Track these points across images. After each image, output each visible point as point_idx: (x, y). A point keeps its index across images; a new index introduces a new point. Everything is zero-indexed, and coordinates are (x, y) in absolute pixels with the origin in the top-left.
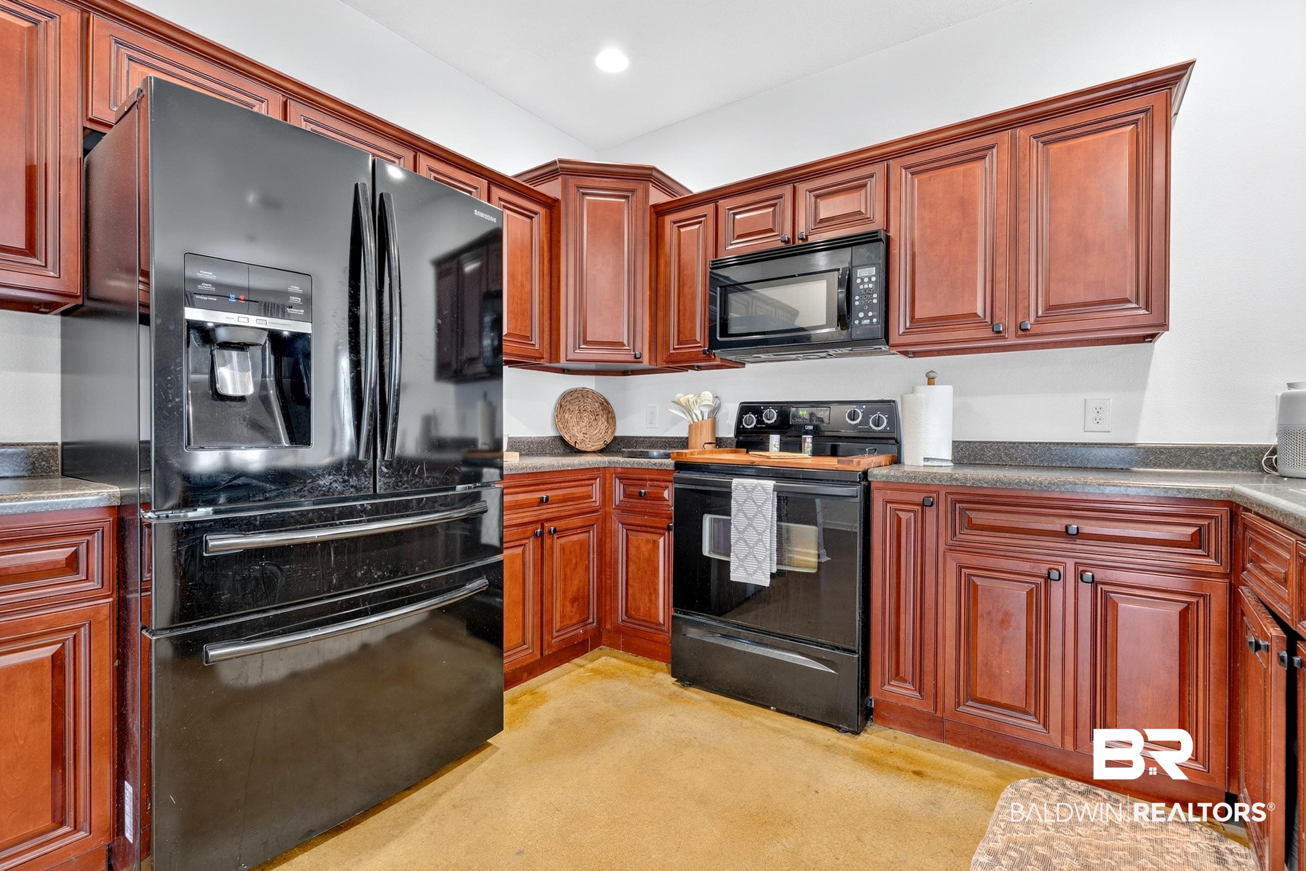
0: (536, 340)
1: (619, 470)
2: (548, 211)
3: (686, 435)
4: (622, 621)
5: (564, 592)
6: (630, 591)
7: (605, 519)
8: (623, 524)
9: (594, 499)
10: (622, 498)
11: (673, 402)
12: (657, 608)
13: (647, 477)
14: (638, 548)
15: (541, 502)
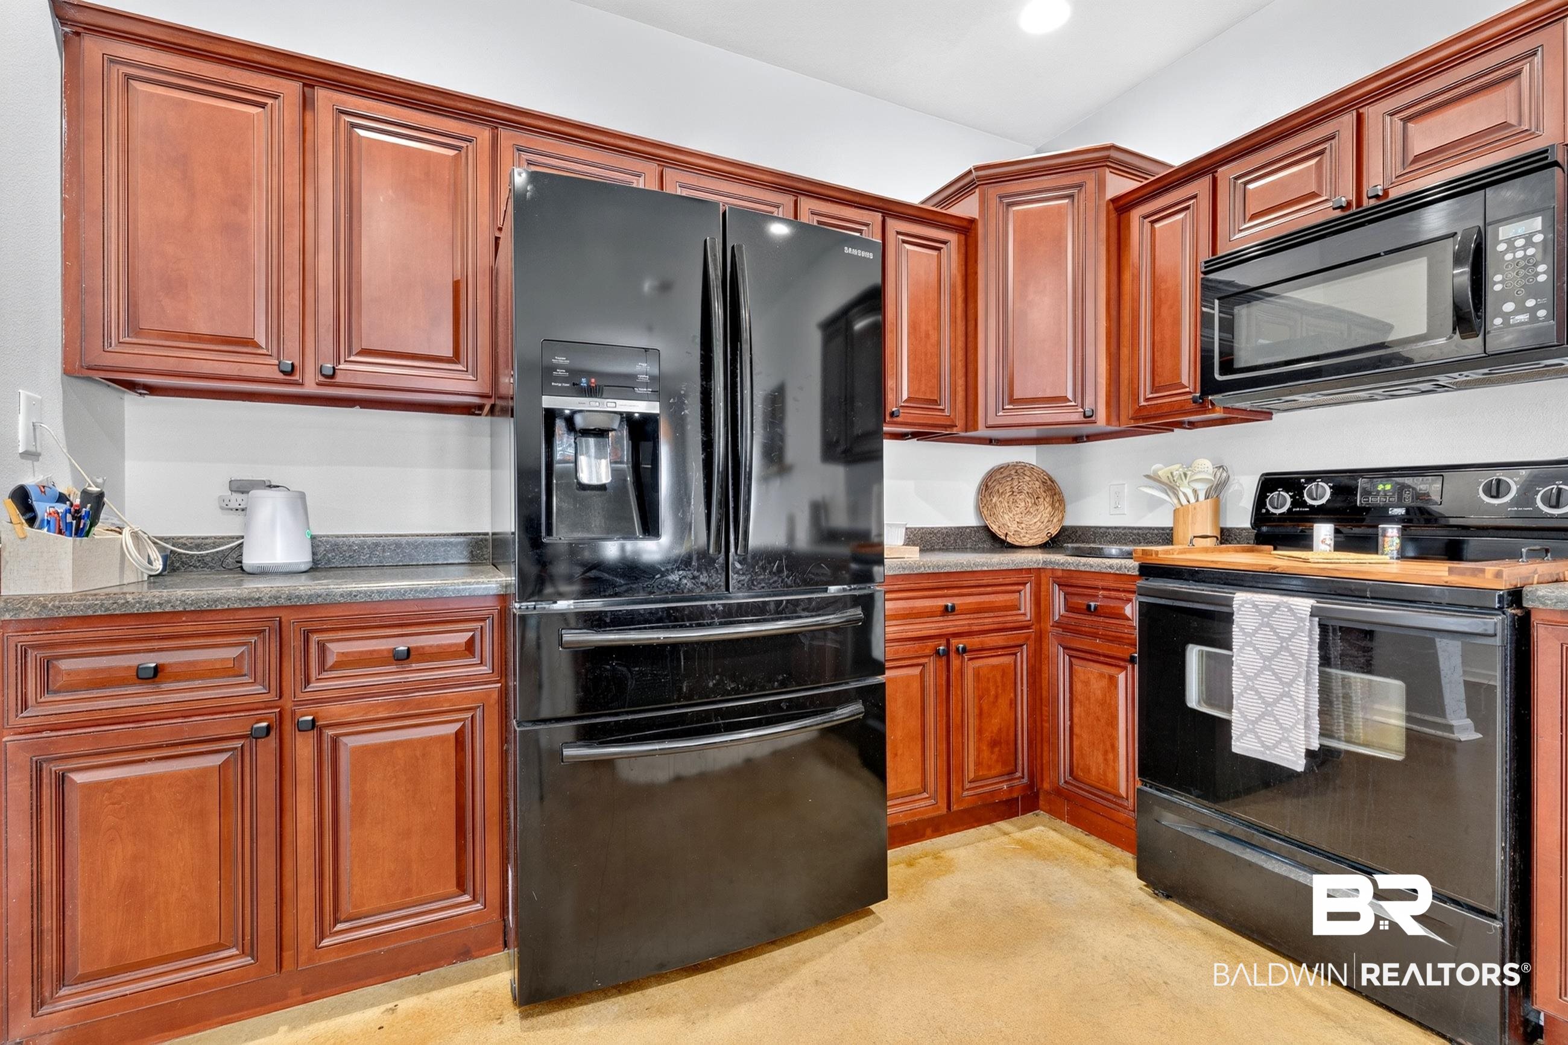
0: (945, 405)
1: (1059, 574)
2: (963, 237)
3: (1171, 525)
4: (1066, 782)
5: (980, 731)
6: (1076, 743)
7: (1040, 637)
8: (1065, 648)
9: (1022, 611)
10: (1062, 612)
11: (1148, 476)
12: (1116, 772)
13: (1100, 584)
14: (1087, 683)
15: (947, 611)
